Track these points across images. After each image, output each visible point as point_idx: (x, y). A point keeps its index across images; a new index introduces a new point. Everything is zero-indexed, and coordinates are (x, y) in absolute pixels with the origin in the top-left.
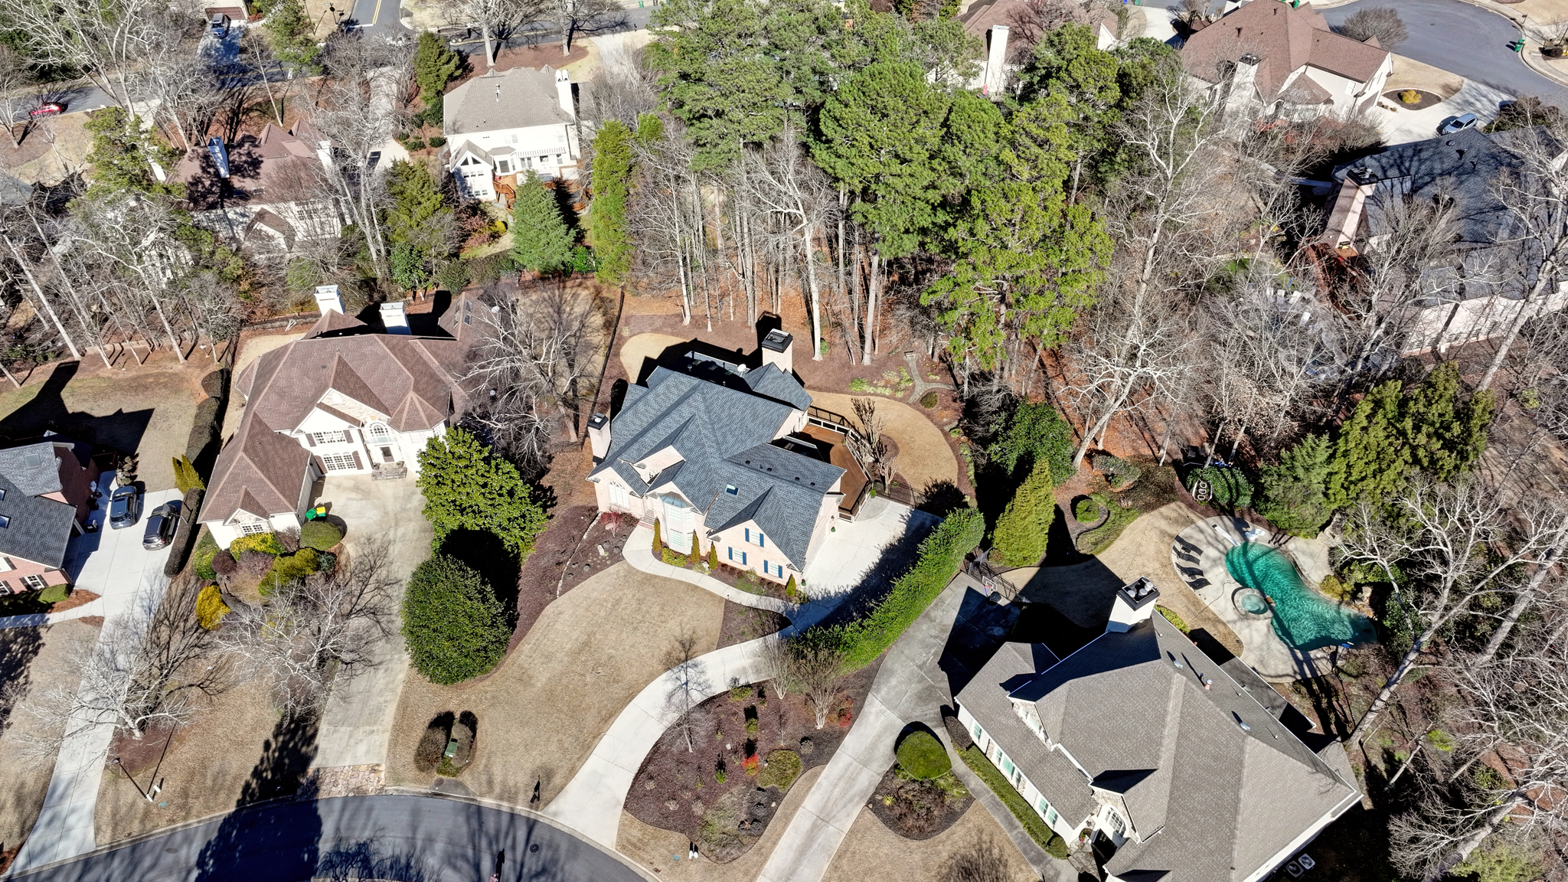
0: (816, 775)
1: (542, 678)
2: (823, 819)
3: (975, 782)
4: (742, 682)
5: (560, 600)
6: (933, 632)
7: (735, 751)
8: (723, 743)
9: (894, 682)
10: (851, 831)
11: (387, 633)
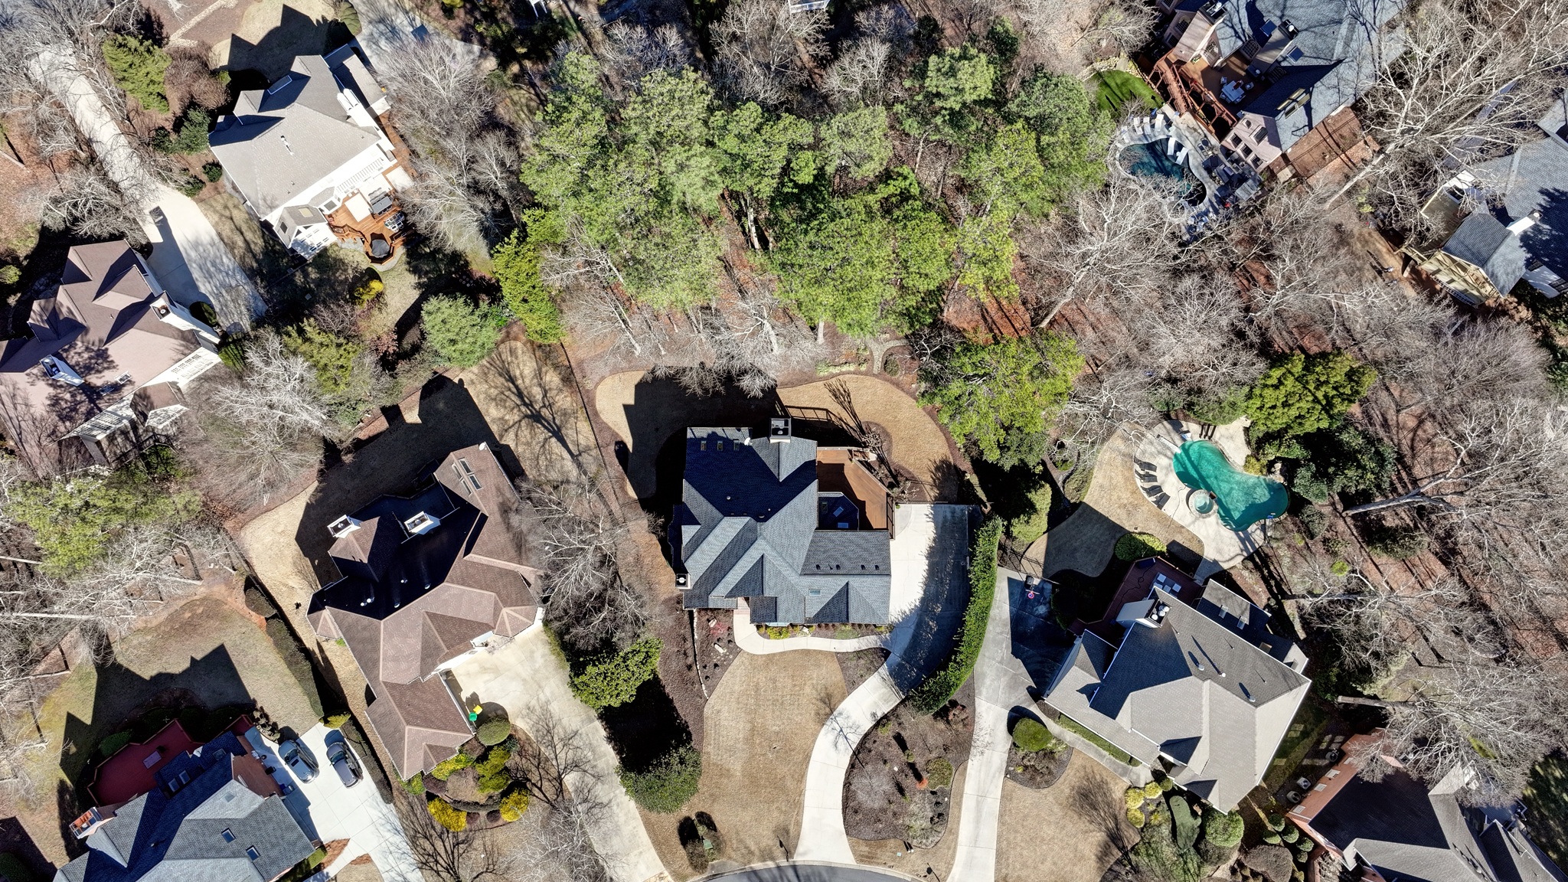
0: (965, 769)
1: (736, 767)
2: (981, 797)
3: (1069, 736)
4: (880, 715)
5: (712, 701)
6: (998, 630)
7: (901, 771)
8: (891, 769)
9: (988, 682)
10: (1002, 797)
11: (598, 777)
